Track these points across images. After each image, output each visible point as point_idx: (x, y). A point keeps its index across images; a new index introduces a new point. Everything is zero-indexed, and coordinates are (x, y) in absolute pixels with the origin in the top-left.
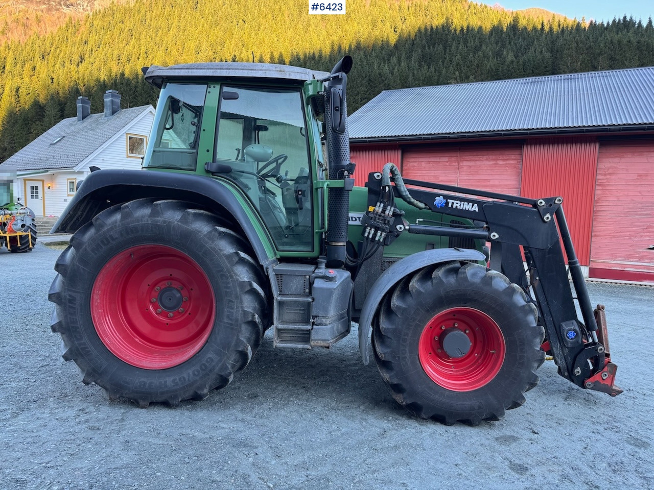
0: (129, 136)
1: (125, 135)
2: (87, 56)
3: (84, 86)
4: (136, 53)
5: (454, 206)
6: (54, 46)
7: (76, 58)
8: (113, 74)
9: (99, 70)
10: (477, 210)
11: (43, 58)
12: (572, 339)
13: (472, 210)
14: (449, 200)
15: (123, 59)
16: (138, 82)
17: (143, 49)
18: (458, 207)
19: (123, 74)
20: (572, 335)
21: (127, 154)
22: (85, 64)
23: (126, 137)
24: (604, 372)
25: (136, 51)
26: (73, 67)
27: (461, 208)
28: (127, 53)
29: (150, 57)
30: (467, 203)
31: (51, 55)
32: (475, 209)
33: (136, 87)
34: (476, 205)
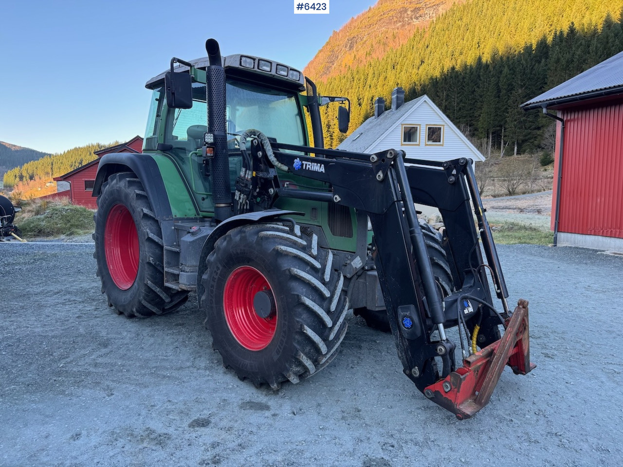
0: (403, 126)
1: (401, 126)
2: (426, 59)
3: (420, 85)
4: (469, 45)
5: (307, 168)
6: (403, 56)
7: (418, 62)
8: (445, 70)
9: (434, 69)
10: (323, 170)
11: (394, 68)
12: (408, 328)
13: (320, 171)
14: (303, 162)
15: (457, 54)
16: (466, 73)
17: (476, 40)
18: (310, 169)
19: (453, 68)
20: (408, 323)
21: (401, 142)
22: (424, 65)
23: (401, 128)
24: (447, 381)
25: (469, 43)
26: (415, 70)
27: (312, 170)
28: (460, 48)
29: (482, 46)
30: (316, 164)
31: (399, 65)
32: (322, 170)
33: (464, 78)
34: (323, 165)
